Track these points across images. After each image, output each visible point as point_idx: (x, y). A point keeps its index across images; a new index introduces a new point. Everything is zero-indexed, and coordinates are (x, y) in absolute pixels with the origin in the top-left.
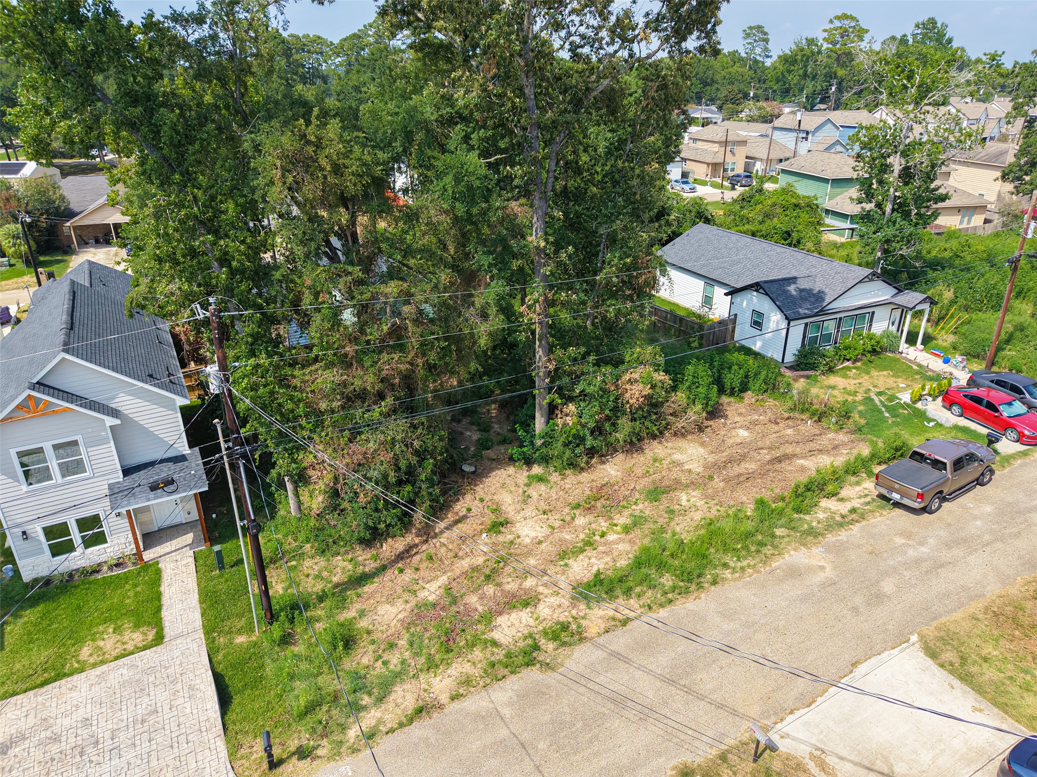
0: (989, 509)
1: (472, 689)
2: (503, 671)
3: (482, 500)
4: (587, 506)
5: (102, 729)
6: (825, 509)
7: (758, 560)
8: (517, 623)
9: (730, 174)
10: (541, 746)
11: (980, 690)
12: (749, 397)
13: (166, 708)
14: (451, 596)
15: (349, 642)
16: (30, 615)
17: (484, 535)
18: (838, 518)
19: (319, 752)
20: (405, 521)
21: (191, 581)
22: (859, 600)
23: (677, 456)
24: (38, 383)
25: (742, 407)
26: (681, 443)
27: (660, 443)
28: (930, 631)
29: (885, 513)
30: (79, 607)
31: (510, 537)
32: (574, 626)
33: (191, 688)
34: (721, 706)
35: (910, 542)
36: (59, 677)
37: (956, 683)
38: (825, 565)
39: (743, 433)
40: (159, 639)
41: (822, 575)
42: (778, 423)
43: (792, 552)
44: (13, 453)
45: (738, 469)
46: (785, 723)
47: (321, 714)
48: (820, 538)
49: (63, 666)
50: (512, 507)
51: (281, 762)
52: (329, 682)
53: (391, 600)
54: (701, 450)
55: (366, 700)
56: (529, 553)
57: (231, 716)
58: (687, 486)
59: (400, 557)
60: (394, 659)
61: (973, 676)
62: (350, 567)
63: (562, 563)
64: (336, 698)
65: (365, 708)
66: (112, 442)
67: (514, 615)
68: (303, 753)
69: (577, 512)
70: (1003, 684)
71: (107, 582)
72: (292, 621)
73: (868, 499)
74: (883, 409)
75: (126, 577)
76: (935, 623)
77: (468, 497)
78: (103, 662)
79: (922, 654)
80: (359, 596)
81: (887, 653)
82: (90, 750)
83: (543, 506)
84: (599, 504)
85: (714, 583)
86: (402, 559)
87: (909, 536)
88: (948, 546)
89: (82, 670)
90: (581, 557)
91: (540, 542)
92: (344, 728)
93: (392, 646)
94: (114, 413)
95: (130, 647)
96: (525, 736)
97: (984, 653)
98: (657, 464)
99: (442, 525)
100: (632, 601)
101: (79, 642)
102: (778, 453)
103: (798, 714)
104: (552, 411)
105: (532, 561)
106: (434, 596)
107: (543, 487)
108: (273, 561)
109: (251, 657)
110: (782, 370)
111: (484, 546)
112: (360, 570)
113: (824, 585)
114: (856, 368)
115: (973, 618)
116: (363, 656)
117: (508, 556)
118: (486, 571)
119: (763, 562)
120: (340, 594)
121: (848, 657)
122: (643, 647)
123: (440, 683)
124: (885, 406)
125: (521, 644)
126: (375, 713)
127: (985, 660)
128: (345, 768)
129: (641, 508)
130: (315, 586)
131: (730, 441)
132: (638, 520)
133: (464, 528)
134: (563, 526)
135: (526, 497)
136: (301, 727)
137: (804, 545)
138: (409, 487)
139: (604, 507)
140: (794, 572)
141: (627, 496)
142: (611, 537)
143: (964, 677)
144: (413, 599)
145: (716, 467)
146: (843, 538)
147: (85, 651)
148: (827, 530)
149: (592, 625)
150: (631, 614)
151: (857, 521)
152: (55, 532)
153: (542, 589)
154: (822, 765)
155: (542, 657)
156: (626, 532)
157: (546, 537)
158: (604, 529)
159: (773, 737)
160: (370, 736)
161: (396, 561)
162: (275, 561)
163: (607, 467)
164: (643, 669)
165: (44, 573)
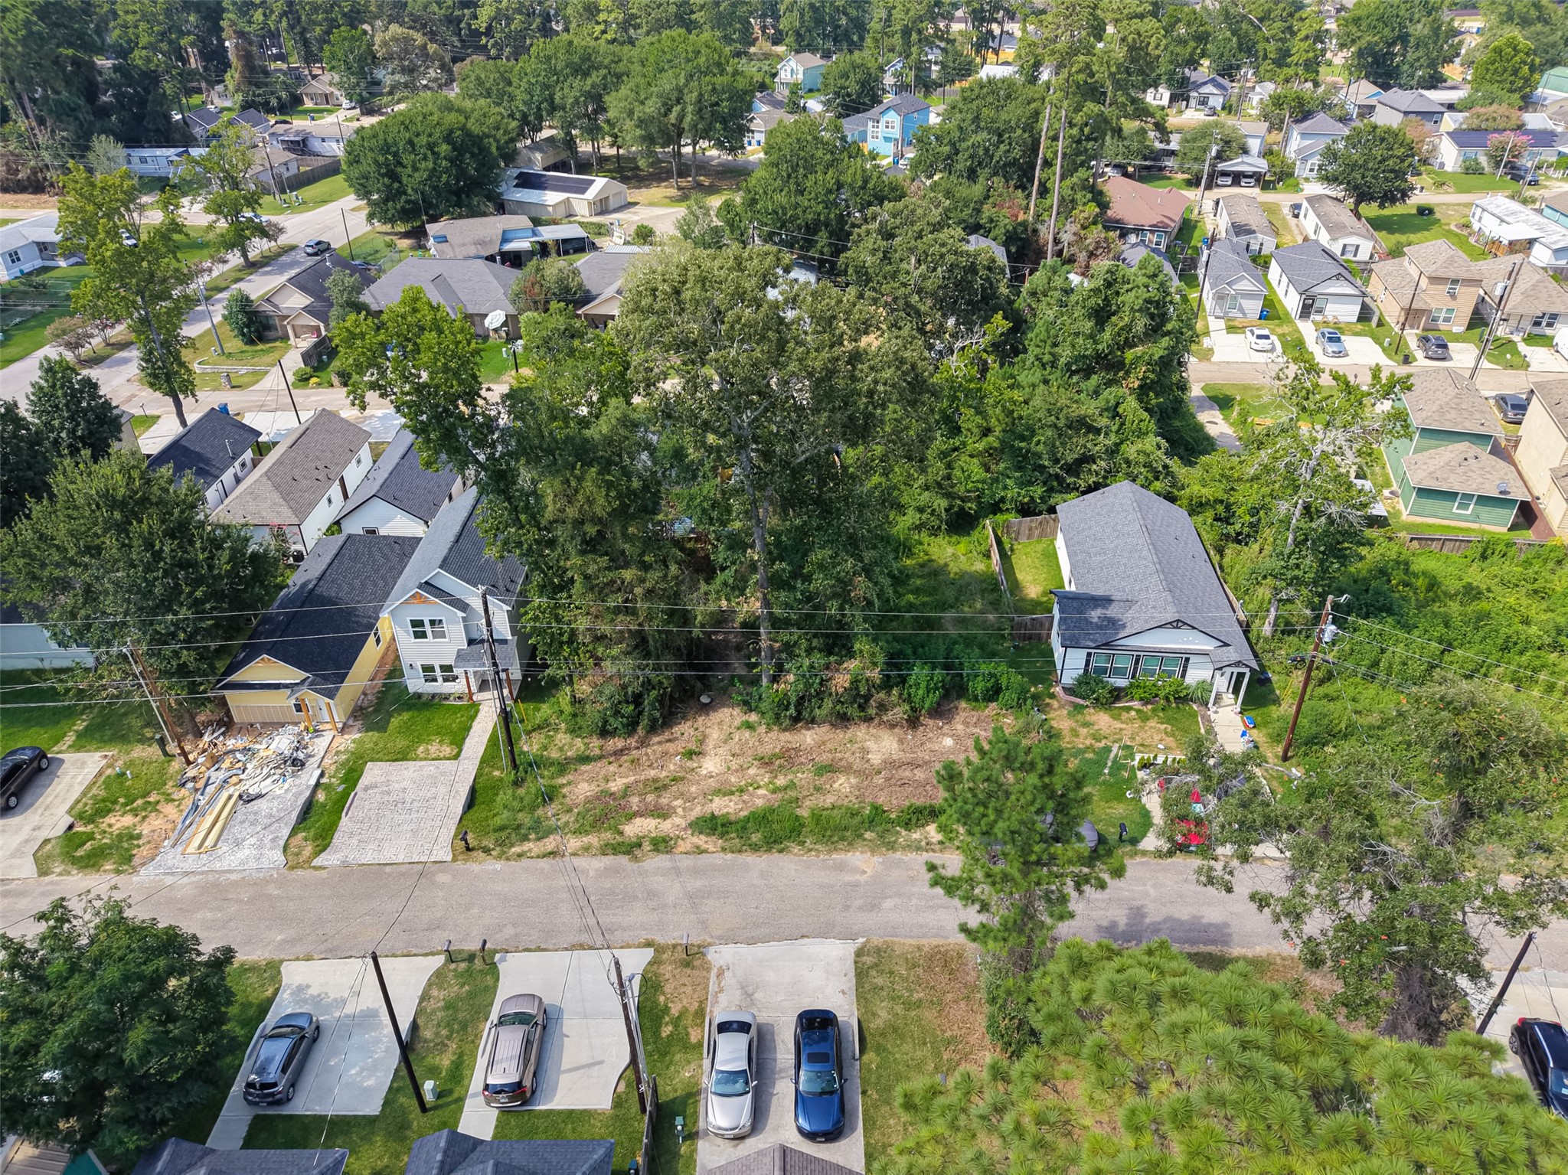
1: (586, 854)
2: (609, 851)
3: (696, 729)
4: (766, 762)
5: (409, 797)
6: (924, 833)
7: (828, 849)
8: (645, 826)
11: (861, 984)
12: (992, 708)
14: (626, 792)
15: (549, 799)
16: (406, 716)
17: (679, 757)
18: (923, 843)
19: (493, 853)
20: (631, 726)
21: (490, 725)
22: (858, 903)
23: (870, 745)
24: (423, 585)
25: (974, 716)
26: (884, 733)
27: (868, 727)
28: (877, 941)
30: (429, 720)
31: (695, 765)
32: (673, 842)
33: (456, 792)
34: (702, 922)
36: (402, 760)
37: (852, 974)
38: (869, 871)
39: (948, 742)
40: (456, 757)
41: (858, 877)
43: (858, 853)
44: (408, 619)
45: (907, 773)
46: (726, 946)
47: (503, 834)
48: (891, 852)
49: (408, 754)
50: (714, 743)
52: (524, 818)
53: (590, 781)
54: (896, 745)
55: (532, 836)
56: (698, 782)
57: (468, 816)
58: (854, 772)
59: (615, 753)
60: (565, 818)
61: (868, 976)
62: (583, 748)
63: (710, 797)
64: (519, 827)
65: (529, 840)
66: (462, 625)
67: (648, 820)
68: (487, 851)
69: (756, 763)
70: (883, 989)
71: (449, 707)
72: (526, 773)
74: (1109, 764)
75: (460, 708)
76: (887, 939)
77: (689, 723)
78: (426, 759)
79: (853, 951)
80: (576, 771)
81: (834, 940)
82: (400, 806)
83: (736, 749)
84: (777, 763)
85: (781, 851)
89: (415, 760)
90: (727, 798)
91: (711, 777)
92: (512, 845)
93: (570, 811)
94: (465, 607)
95: (442, 755)
97: (896, 969)
98: (849, 745)
99: (656, 739)
100: (720, 841)
101: (420, 742)
103: (739, 946)
104: (775, 679)
105: (693, 789)
106: (616, 789)
107: (747, 734)
108: (540, 727)
109: (495, 787)
110: (1058, 690)
111: (673, 765)
112: (587, 753)
113: (849, 884)
114: (1138, 711)
115: (919, 948)
116: (551, 810)
117: (683, 779)
118: (660, 784)
119: (829, 852)
120: (563, 766)
121: (804, 931)
122: (696, 872)
123: (574, 843)
124: (1115, 762)
125: (634, 840)
126: (531, 845)
127: (891, 973)
128: (498, 865)
129: (803, 777)
130: (555, 755)
131: (929, 745)
132: (791, 785)
133: (671, 747)
134: (737, 771)
135: (730, 737)
136: (493, 836)
137: (873, 852)
138: (632, 707)
139: (780, 766)
140: (840, 867)
141: (802, 763)
142: (761, 792)
143: (861, 974)
144: (603, 786)
145: (890, 764)
146: (906, 859)
147: (421, 749)
148: (904, 848)
149: (683, 846)
150: (711, 848)
151: (934, 851)
152: (428, 668)
153: (680, 811)
154: (720, 974)
155: (638, 852)
156: (774, 792)
157: (717, 775)
158: (762, 784)
159: (712, 949)
160: (520, 856)
161: (611, 755)
162: (543, 728)
163: (808, 733)
164: (683, 884)
165: (420, 690)
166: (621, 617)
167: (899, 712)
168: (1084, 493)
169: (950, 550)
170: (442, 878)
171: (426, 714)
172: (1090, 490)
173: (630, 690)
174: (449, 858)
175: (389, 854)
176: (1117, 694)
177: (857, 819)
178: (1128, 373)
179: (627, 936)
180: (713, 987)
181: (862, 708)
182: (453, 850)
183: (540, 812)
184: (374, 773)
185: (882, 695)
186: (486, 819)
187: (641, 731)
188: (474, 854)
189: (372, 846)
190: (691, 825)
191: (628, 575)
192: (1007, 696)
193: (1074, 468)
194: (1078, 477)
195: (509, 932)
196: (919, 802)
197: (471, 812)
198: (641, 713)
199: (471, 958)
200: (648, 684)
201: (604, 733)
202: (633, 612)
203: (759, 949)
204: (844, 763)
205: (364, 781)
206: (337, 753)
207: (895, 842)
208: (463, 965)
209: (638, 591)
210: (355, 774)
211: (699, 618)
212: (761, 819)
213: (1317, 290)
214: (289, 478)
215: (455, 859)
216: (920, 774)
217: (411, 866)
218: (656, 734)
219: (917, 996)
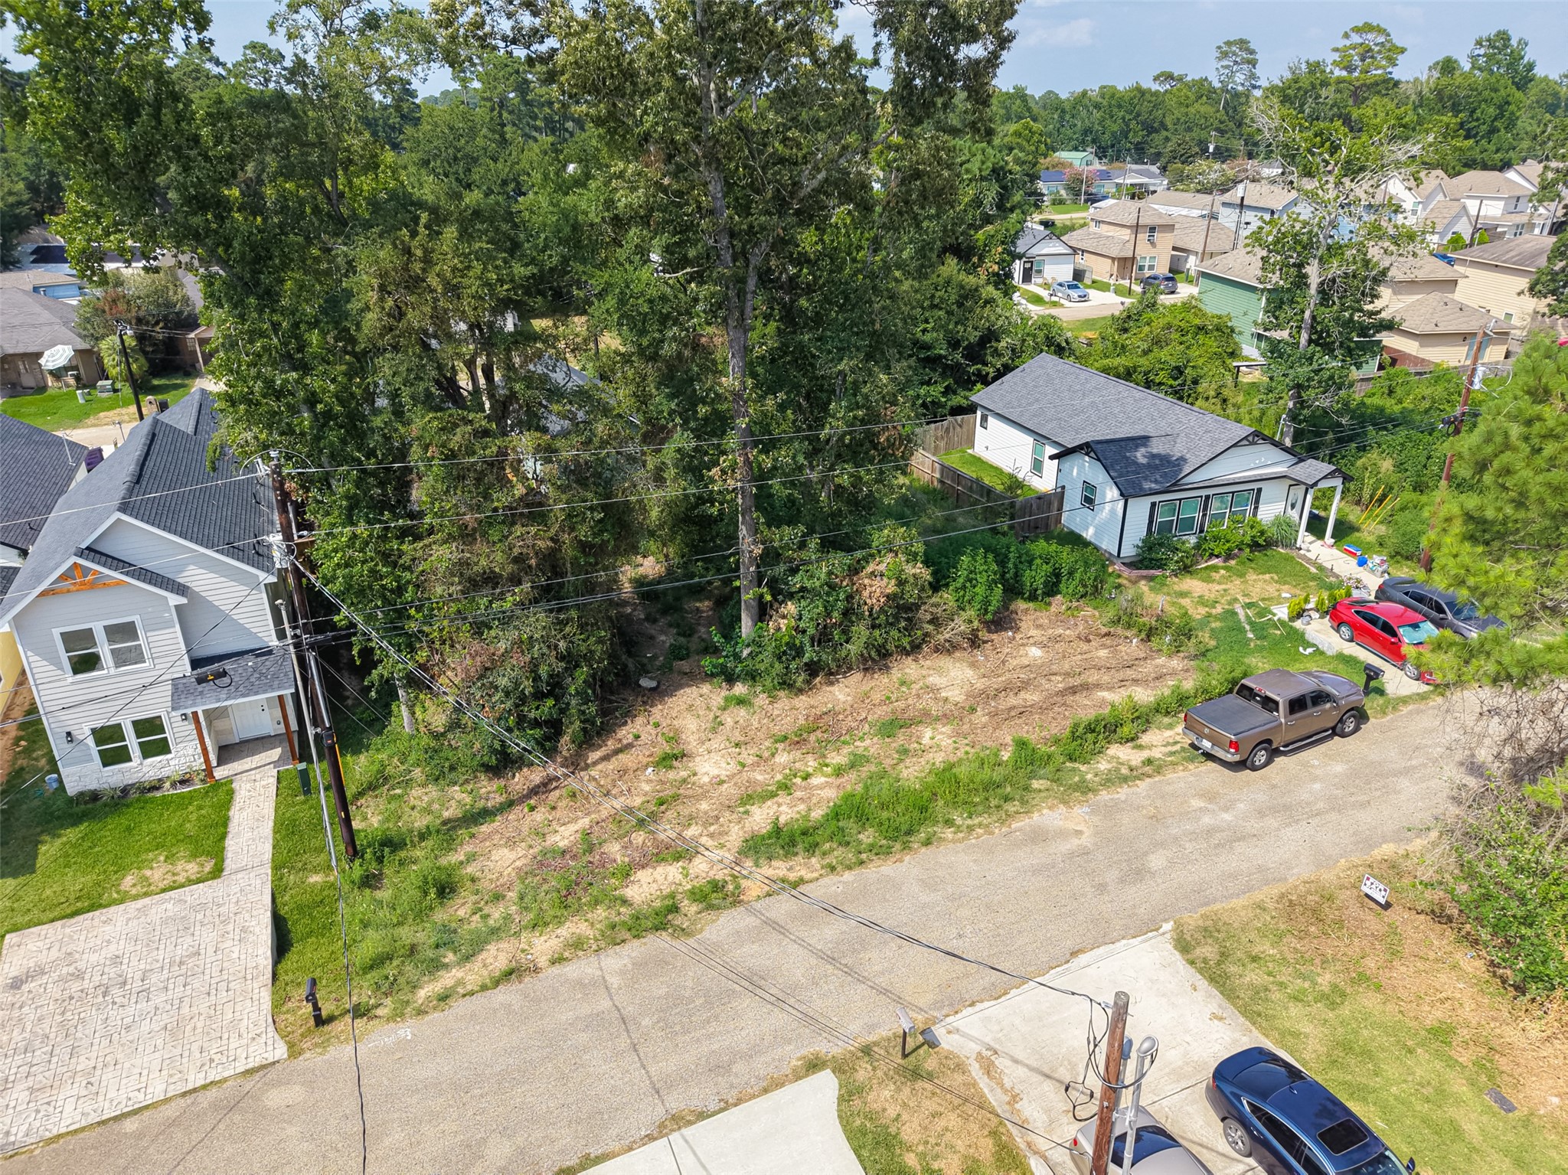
0: (1339, 768)
1: (581, 953)
2: (625, 935)
3: (657, 725)
4: (796, 740)
5: (133, 969)
6: (1113, 757)
7: (995, 818)
8: (661, 879)
9: (1147, 273)
10: (646, 1022)
11: (1231, 994)
12: (1058, 603)
13: (210, 951)
14: (589, 843)
15: (445, 889)
16: (71, 834)
17: (650, 770)
18: (1124, 771)
19: (379, 1012)
20: (548, 746)
21: (267, 808)
22: (1111, 876)
23: (934, 680)
24: (88, 548)
25: (1043, 618)
26: (944, 661)
27: (916, 660)
28: (1192, 920)
29: (1191, 767)
30: (129, 829)
31: (684, 774)
32: (731, 887)
33: (244, 930)
34: (885, 992)
35: (1210, 806)
36: (92, 908)
37: (1203, 984)
38: (1085, 829)
39: (1035, 652)
40: (217, 872)
41: (1076, 842)
42: (1089, 641)
43: (1045, 811)
44: (56, 633)
45: (1013, 701)
46: (959, 1016)
47: (390, 970)
48: (1091, 795)
49: (100, 896)
50: (696, 737)
51: (331, 1019)
53: (511, 843)
54: (969, 673)
55: (450, 957)
56: (704, 795)
57: (287, 963)
58: (937, 719)
59: (534, 791)
60: (496, 913)
61: (1228, 978)
62: (468, 800)
63: (742, 809)
64: (413, 949)
65: (446, 966)
66: (178, 626)
67: (660, 869)
68: (359, 1012)
69: (780, 746)
70: (1267, 990)
71: (166, 802)
72: (380, 860)
73: (1177, 747)
74: (1248, 627)
75: (191, 797)
76: (1202, 910)
77: (640, 720)
78: (146, 895)
79: (1170, 947)
80: (473, 836)
81: (1124, 942)
82: (115, 991)
83: (738, 736)
84: (812, 738)
85: (927, 843)
86: (536, 794)
87: (1210, 796)
88: (1261, 814)
89: (121, 901)
90: (769, 803)
91: (722, 782)
92: (415, 987)
93: (498, 897)
94: (181, 589)
95: (181, 879)
96: (629, 1010)
97: (1256, 950)
98: (904, 689)
99: (594, 756)
100: (814, 860)
101: (122, 869)
102: (1077, 681)
103: (979, 1006)
105: (704, 806)
106: (566, 842)
107: (742, 712)
108: (372, 787)
109: (323, 902)
110: (1118, 567)
111: (647, 785)
112: (481, 804)
113: (1072, 855)
114: (1226, 568)
115: (1261, 907)
116: (460, 908)
117: (676, 797)
118: (641, 815)
119: (1001, 821)
120: (449, 831)
121: (1069, 944)
122: (808, 916)
123: (543, 945)
124: (1251, 623)
125: (657, 904)
126: (456, 973)
127: (1255, 959)
128: (405, 1030)
129: (867, 744)
130: (420, 822)
131: (1013, 662)
132: (858, 759)
133: (626, 760)
134: (757, 764)
135: (717, 724)
136: (365, 982)
137: (1065, 803)
138: (550, 702)
139: (819, 741)
140: (1039, 836)
141: (852, 728)
142: (816, 781)
143: (1217, 977)
144: (539, 844)
145: (979, 698)
146: (1119, 797)
147: (129, 880)
148: (1103, 785)
149: (753, 888)
150: (806, 873)
151: (1149, 776)
152: (106, 735)
153: (706, 840)
154: (988, 1068)
155: (678, 921)
156: (838, 774)
157: (731, 777)
158: (810, 770)
159: (939, 1031)
160: (444, 998)
161: (528, 796)
162: (375, 788)
163: (835, 689)
164: (800, 942)
165: (92, 785)
170: (276, 1098)
171: (118, 821)
174: (281, 1051)
175: (117, 1097)
176: (1195, 552)
177: (1001, 770)
179: (763, 1066)
180: (996, 1099)
182: (283, 1034)
184: (27, 950)
185: (936, 599)
186: (332, 957)
188: (339, 1025)
189: (68, 1091)
190: (742, 854)
192: (1067, 586)
197: (292, 956)
198: (563, 712)
201: (502, 763)
204: (913, 711)
207: (1082, 782)
213: (1034, 251)
215: (294, 1051)
216: (1031, 697)
217: (189, 1100)
218: (593, 747)
219: (1325, 980)
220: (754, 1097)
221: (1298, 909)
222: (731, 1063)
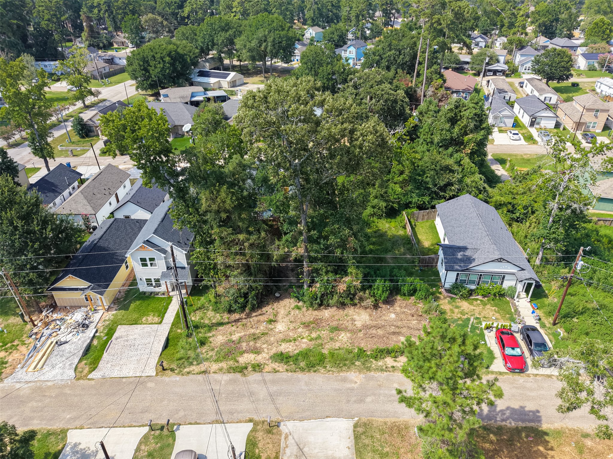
1: (220, 372)
2: (232, 371)
3: (273, 309)
4: (306, 325)
5: (137, 343)
6: (385, 361)
8: (249, 358)
10: (223, 396)
11: (356, 443)
12: (412, 299)
14: (240, 341)
15: (203, 343)
16: (138, 303)
17: (265, 323)
18: (384, 367)
19: (176, 371)
20: (243, 308)
22: (354, 399)
23: (356, 317)
24: (147, 241)
25: (404, 303)
26: (362, 312)
27: (354, 308)
28: (364, 419)
30: (149, 305)
31: (273, 327)
32: (262, 366)
33: (160, 340)
34: (277, 409)
36: (136, 324)
37: (352, 438)
38: (359, 382)
39: (393, 316)
40: (160, 323)
41: (353, 385)
42: (413, 316)
43: (352, 373)
44: (139, 258)
45: (374, 331)
46: (289, 422)
47: (181, 362)
48: (369, 372)
49: (138, 321)
50: (282, 316)
51: (166, 370)
52: (191, 354)
53: (223, 335)
54: (368, 317)
55: (195, 363)
56: (274, 335)
57: (165, 352)
58: (349, 331)
59: (235, 321)
60: (210, 354)
61: (360, 439)
62: (220, 318)
63: (280, 343)
64: (188, 358)
65: (193, 365)
66: (164, 261)
67: (250, 355)
68: (172, 370)
69: (302, 326)
70: (368, 446)
71: (159, 298)
74: (470, 326)
75: (163, 299)
76: (370, 418)
77: (270, 306)
78: (146, 324)
79: (352, 425)
80: (216, 330)
81: (342, 419)
82: (132, 347)
83: (292, 319)
85: (315, 371)
89: (141, 324)
90: (288, 344)
91: (281, 333)
92: (185, 367)
93: (213, 350)
95: (154, 322)
96: (221, 391)
97: (374, 435)
98: (345, 317)
99: (254, 314)
100: (285, 366)
101: (144, 315)
102: (397, 330)
103: (295, 421)
104: (310, 286)
105: (272, 339)
106: (235, 339)
107: (297, 311)
108: (200, 308)
109: (178, 338)
110: (442, 290)
111: (262, 327)
112: (222, 321)
113: (349, 389)
114: (481, 301)
115: (385, 423)
116: (204, 349)
117: (267, 334)
118: (256, 336)
119: (339, 372)
120: (211, 327)
121: (328, 414)
122: (273, 382)
123: (215, 367)
124: (472, 325)
125: (244, 365)
126: (194, 367)
127: (372, 437)
128: (178, 378)
129: (324, 333)
130: (207, 322)
131: (384, 318)
132: (319, 337)
133: (261, 318)
134: (293, 330)
135: (289, 313)
136: (176, 363)
137: (360, 372)
138: (243, 299)
139: (313, 327)
140: (344, 380)
141: (324, 326)
142: (305, 340)
143: (357, 438)
144: (229, 337)
145: (366, 327)
146: (376, 375)
147: (144, 319)
148: (375, 370)
149: (267, 368)
150: (281, 370)
151: (390, 371)
152: (149, 280)
153: (266, 350)
154: (286, 437)
155: (245, 372)
156: (310, 340)
157: (284, 332)
158: (305, 336)
159: (282, 424)
160: (188, 373)
161: (233, 322)
162: (201, 309)
163: (326, 311)
164: (267, 388)
165: (145, 290)
166: (238, 257)
167: (370, 302)
168: (448, 200)
169: (387, 225)
170: (150, 385)
171: (147, 302)
172: (451, 198)
173: (242, 291)
174: (154, 374)
175: (125, 372)
176: (471, 292)
177: (352, 355)
178: (465, 146)
179: (240, 416)
180: (283, 445)
181: (352, 299)
182: (156, 370)
183: (199, 350)
184: (121, 331)
185: (361, 293)
186: (173, 354)
187: (247, 310)
188: (167, 372)
189: (117, 368)
190: (271, 358)
191: (241, 237)
192: (419, 294)
193: (443, 189)
194: (445, 192)
195: (181, 413)
196: (382, 346)
197: (166, 350)
198: (247, 302)
199: (162, 428)
200: (251, 288)
201: (230, 311)
202: (244, 255)
203: (306, 423)
204: (344, 326)
205: (116, 335)
206: (105, 321)
207: (370, 367)
208: (158, 432)
209: (246, 244)
210: (112, 332)
211: (275, 257)
212: (305, 355)
213: (537, 114)
214: (91, 193)
215: (157, 374)
216: (380, 332)
217: (135, 378)
218: (255, 312)
219: (386, 450)
220: (234, 423)
221: (395, 428)
222: (235, 413)
